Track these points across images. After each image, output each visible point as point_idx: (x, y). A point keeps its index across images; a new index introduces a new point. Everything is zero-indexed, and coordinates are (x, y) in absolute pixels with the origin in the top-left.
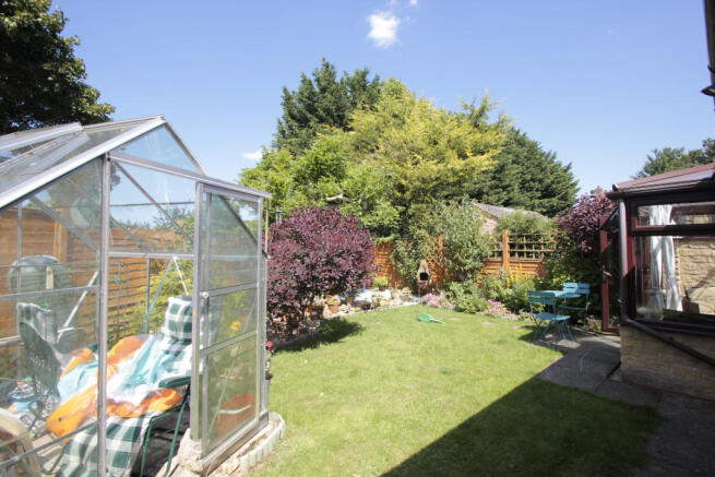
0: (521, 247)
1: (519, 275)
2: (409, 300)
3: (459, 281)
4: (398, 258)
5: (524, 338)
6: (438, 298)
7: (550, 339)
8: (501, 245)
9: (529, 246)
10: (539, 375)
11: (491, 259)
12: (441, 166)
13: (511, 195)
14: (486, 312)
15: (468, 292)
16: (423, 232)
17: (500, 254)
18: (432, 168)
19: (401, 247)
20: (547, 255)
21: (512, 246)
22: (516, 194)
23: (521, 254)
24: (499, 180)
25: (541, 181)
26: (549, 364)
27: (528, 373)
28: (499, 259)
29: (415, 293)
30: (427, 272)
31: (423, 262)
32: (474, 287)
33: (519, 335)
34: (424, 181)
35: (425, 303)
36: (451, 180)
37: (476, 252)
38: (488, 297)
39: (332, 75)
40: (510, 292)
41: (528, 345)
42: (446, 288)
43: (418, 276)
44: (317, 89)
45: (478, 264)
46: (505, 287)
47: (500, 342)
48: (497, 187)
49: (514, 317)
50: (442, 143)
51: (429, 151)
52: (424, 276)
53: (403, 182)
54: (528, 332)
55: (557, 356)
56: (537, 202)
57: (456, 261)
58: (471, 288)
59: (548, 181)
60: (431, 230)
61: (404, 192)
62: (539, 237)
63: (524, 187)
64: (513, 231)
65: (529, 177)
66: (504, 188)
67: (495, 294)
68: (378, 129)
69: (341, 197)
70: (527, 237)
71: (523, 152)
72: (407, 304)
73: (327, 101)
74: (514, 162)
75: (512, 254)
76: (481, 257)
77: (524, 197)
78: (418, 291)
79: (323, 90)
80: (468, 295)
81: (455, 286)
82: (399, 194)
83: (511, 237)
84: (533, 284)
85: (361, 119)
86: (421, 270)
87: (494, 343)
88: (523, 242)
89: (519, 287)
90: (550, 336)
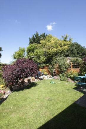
0: (75, 65)
1: (74, 72)
2: (51, 78)
3: (62, 73)
4: (49, 69)
5: (74, 88)
6: (57, 77)
7: (81, 89)
8: (70, 65)
9: (77, 65)
10: (76, 101)
11: (69, 68)
12: (57, 49)
13: (75, 55)
14: (67, 81)
15: (63, 76)
16: (54, 63)
17: (70, 67)
18: (55, 50)
19: (50, 66)
20: (81, 67)
21: (73, 65)
22: (76, 55)
23: (75, 67)
24: (72, 52)
25: (81, 52)
26: (80, 98)
27: (73, 101)
28: (70, 68)
29: (53, 76)
30: (55, 71)
31: (54, 69)
32: (65, 75)
33: (73, 87)
34: (54, 52)
35: (54, 78)
36: (59, 52)
37: (65, 67)
38: (67, 77)
39: (38, 34)
40: (72, 76)
41: (75, 90)
42: (59, 75)
43: (53, 72)
44: (35, 37)
45: (65, 70)
46: (71, 75)
47: (68, 90)
48: (72, 54)
49: (73, 82)
50: (57, 45)
51: (55, 46)
52: (54, 72)
53: (50, 53)
54: (76, 86)
55: (82, 95)
56: (81, 56)
57: (60, 69)
58: (64, 75)
59: (83, 52)
60: (56, 63)
61: (50, 55)
62: (79, 63)
63: (78, 53)
64: (73, 62)
65: (79, 51)
66: (73, 54)
67: (69, 76)
68: (45, 43)
69: (34, 56)
70: (76, 63)
71: (77, 47)
72: (50, 78)
73: (37, 39)
74: (75, 49)
75: (73, 67)
76: (66, 68)
77: (78, 55)
78: (53, 75)
79: (36, 37)
80: (63, 77)
81: (60, 75)
82: (49, 56)
83: (72, 63)
84: (78, 74)
85: (42, 41)
86: (54, 71)
87: (66, 90)
88: (75, 64)
89: (74, 75)
90: (82, 88)
